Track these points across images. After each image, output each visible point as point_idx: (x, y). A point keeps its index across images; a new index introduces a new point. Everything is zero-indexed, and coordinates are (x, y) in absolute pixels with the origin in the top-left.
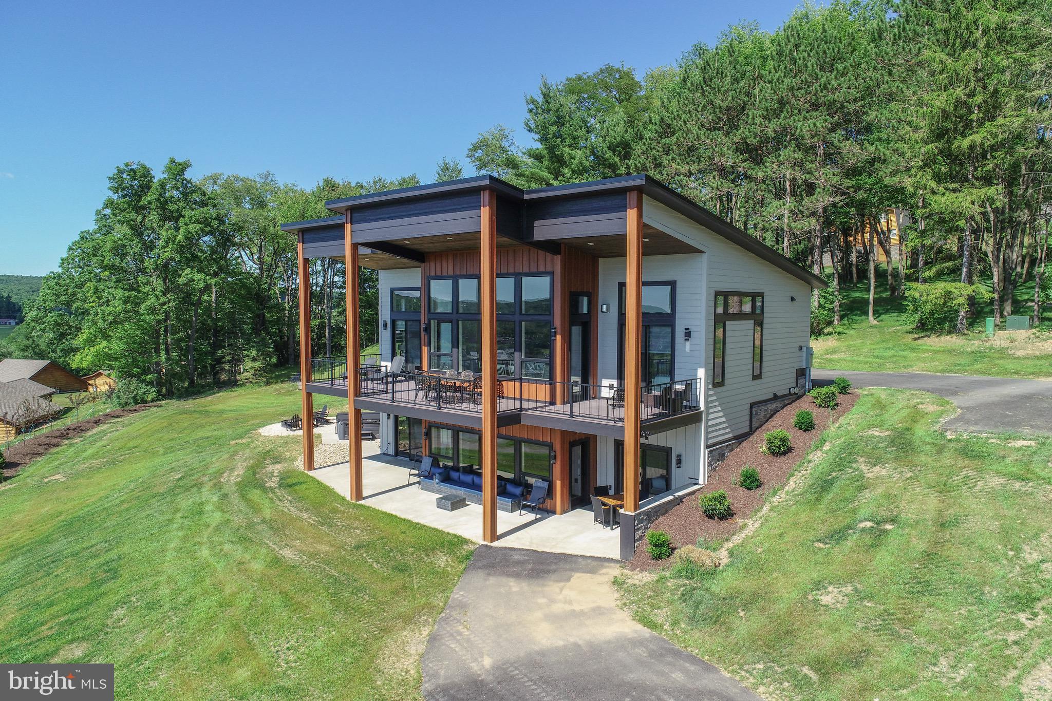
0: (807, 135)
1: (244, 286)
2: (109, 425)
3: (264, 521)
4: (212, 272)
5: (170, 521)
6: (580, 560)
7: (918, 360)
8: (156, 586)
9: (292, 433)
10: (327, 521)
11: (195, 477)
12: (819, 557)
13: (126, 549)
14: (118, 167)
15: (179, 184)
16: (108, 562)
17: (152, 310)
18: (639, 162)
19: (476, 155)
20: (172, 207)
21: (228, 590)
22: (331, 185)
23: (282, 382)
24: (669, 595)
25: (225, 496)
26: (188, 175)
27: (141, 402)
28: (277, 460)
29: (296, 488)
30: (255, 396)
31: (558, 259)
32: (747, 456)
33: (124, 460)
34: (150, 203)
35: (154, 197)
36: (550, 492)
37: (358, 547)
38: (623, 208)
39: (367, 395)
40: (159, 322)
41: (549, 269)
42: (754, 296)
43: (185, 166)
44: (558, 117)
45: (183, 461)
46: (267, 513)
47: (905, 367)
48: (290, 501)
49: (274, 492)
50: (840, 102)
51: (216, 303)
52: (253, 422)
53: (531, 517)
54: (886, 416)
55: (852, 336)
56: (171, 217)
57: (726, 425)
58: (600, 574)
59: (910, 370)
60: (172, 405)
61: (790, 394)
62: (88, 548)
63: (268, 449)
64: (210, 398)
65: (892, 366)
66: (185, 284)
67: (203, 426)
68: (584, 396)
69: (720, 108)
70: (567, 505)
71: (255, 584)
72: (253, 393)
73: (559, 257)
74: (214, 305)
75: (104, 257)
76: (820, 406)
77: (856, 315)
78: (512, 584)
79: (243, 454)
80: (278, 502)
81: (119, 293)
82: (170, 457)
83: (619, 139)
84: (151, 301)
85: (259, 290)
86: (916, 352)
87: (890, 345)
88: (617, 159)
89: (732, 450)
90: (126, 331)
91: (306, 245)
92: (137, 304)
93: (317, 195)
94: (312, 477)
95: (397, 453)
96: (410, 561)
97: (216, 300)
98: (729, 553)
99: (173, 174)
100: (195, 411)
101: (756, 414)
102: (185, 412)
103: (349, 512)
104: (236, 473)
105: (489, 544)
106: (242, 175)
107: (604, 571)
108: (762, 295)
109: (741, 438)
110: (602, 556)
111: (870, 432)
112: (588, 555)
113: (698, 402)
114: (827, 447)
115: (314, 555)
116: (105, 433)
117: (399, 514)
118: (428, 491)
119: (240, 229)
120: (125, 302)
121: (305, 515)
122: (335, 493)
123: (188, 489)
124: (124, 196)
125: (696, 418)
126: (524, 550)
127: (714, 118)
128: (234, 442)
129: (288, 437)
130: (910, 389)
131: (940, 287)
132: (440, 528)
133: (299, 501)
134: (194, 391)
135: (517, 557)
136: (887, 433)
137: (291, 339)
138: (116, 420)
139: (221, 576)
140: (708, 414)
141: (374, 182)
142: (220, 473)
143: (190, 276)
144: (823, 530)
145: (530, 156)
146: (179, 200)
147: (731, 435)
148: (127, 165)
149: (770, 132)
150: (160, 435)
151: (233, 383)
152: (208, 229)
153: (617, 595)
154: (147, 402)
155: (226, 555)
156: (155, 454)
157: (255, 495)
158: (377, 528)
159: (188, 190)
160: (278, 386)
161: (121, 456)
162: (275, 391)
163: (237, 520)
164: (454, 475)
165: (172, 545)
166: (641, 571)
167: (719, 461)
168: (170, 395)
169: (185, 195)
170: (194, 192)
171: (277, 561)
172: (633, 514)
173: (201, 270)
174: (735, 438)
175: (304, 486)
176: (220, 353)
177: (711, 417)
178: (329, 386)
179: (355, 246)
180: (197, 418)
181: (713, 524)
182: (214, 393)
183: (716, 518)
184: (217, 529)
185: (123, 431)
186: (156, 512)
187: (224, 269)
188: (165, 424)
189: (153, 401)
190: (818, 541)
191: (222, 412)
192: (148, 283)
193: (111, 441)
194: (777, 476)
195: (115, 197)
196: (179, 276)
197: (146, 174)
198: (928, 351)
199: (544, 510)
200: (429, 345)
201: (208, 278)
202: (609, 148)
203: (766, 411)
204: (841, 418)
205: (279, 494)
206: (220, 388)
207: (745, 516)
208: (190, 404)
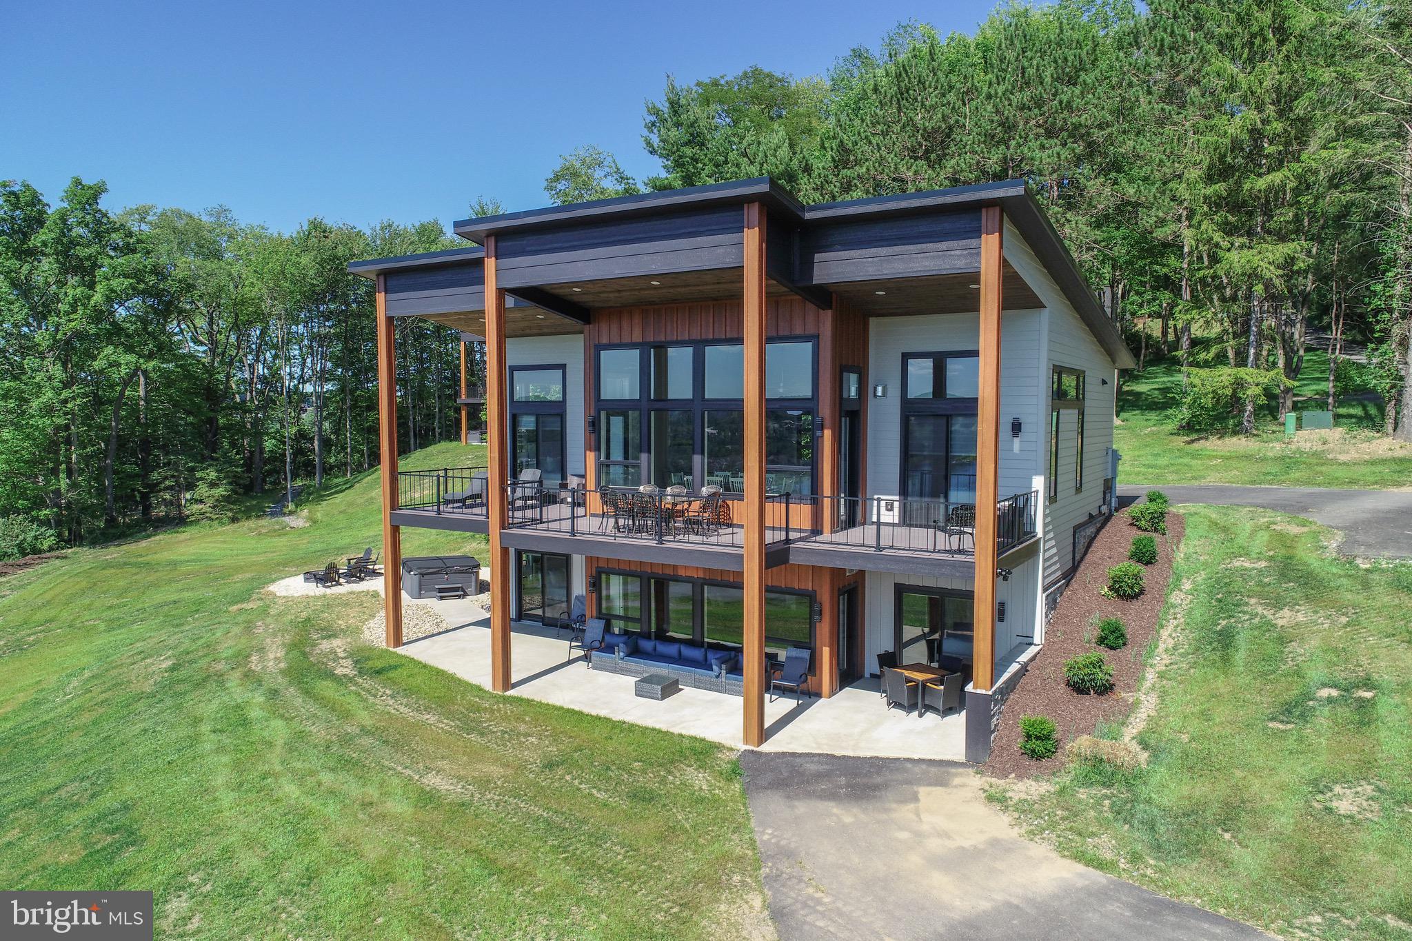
0: (1047, 170)
1: (188, 375)
3: (365, 731)
4: (147, 353)
5: (194, 740)
6: (909, 765)
7: (1207, 468)
8: (228, 853)
9: (328, 591)
10: (470, 725)
11: (202, 663)
12: (1291, 743)
13: (130, 790)
15: (89, 219)
16: (106, 815)
17: (48, 411)
19: (559, 187)
20: (81, 252)
21: (373, 852)
22: (320, 229)
23: (258, 517)
24: (1092, 813)
25: (274, 693)
26: (104, 204)
27: (32, 551)
28: (330, 633)
29: (391, 674)
30: (220, 538)
31: (827, 317)
32: (1084, 600)
33: (37, 641)
34: (44, 244)
35: (51, 235)
36: (813, 666)
37: (550, 766)
38: (976, 233)
39: (522, 525)
40: (57, 429)
41: (811, 330)
42: (1079, 374)
43: (97, 192)
44: (692, 135)
45: (156, 640)
46: (365, 718)
47: (1194, 478)
48: (393, 697)
49: (356, 684)
51: (146, 401)
52: (240, 576)
53: (789, 703)
54: (1242, 542)
56: (80, 267)
57: (1057, 558)
58: (956, 787)
59: (1203, 482)
60: (85, 557)
61: (1101, 514)
62: (50, 793)
63: (304, 615)
64: (144, 543)
65: (1175, 477)
66: (102, 371)
67: (155, 585)
68: (851, 522)
70: (836, 684)
71: (414, 839)
72: (213, 534)
73: (829, 312)
74: (142, 403)
76: (1146, 530)
78: (835, 810)
79: (267, 626)
80: (371, 699)
82: (121, 635)
83: (781, 168)
84: (46, 396)
85: (211, 383)
86: (1201, 459)
87: (1158, 450)
89: (1062, 594)
91: (390, 296)
92: (24, 401)
93: (303, 244)
94: (406, 656)
95: (520, 615)
96: (649, 781)
97: (146, 396)
98: (1140, 743)
99: (79, 202)
100: (125, 564)
101: (1078, 542)
102: (108, 565)
103: (500, 709)
104: (272, 655)
105: (755, 749)
107: (957, 781)
108: (1083, 374)
109: (1069, 574)
110: (937, 758)
111: (1237, 564)
112: (916, 757)
113: (1036, 525)
114: (1187, 586)
115: (484, 783)
117: (586, 710)
118: (606, 670)
119: (190, 287)
121: (431, 718)
122: (459, 680)
123: (201, 684)
125: (1033, 551)
126: (814, 755)
128: (235, 607)
129: (324, 596)
131: (1224, 376)
132: (663, 727)
133: (407, 696)
134: (112, 534)
135: (812, 767)
136: (1263, 564)
137: (257, 455)
139: (344, 830)
140: (1045, 542)
141: (382, 228)
142: (244, 656)
143: (113, 358)
144: (1267, 702)
146: (90, 241)
147: (1059, 573)
150: (87, 601)
151: (178, 521)
152: (142, 286)
153: (1006, 819)
154: (42, 552)
155: (332, 792)
156: (90, 631)
157: (326, 688)
158: (562, 733)
159: (101, 229)
160: (252, 523)
161: (29, 635)
162: (250, 529)
163: (318, 732)
164: (647, 645)
165: (220, 781)
166: (1020, 778)
167: (1052, 609)
168: (77, 540)
169: (99, 235)
170: (115, 230)
171: (427, 798)
172: (990, 693)
173: (129, 349)
174: (1064, 576)
175: (403, 672)
176: (155, 476)
177: (1047, 545)
178: (434, 514)
179: (501, 293)
180: (136, 574)
181: (1090, 700)
182: (149, 536)
183: (1092, 693)
184: (290, 748)
185: (14, 596)
186: (157, 724)
187: (164, 349)
188: (86, 584)
189: (51, 549)
190: (1274, 719)
191: (174, 564)
194: (1142, 628)
196: (94, 358)
197: (35, 200)
198: (1216, 457)
200: (598, 449)
201: (141, 361)
203: (1085, 538)
204: (1182, 546)
205: (366, 686)
206: (156, 528)
207: (1129, 688)
208: (113, 553)
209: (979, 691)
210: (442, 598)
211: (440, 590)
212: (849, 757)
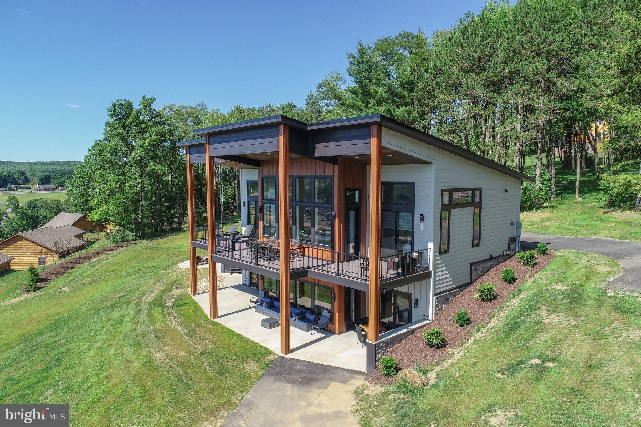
0: (531, 74)
2: (104, 255)
3: (154, 331)
5: (103, 327)
6: (339, 371)
7: (605, 228)
8: (76, 375)
10: (191, 333)
11: (129, 296)
12: (496, 385)
13: (73, 345)
14: (113, 102)
15: (148, 112)
16: (60, 354)
17: (133, 187)
18: (419, 94)
19: (321, 90)
20: (143, 126)
21: (113, 382)
22: (239, 110)
24: (388, 406)
25: (139, 311)
26: (153, 106)
27: (126, 241)
28: (179, 286)
29: (182, 307)
31: (336, 167)
32: (465, 300)
33: (104, 279)
34: (130, 123)
35: (133, 120)
36: (332, 320)
37: (202, 354)
38: (368, 136)
40: (136, 194)
41: (331, 173)
42: (474, 190)
43: (152, 101)
44: (368, 66)
45: (131, 283)
46: (158, 325)
47: (594, 234)
48: (175, 317)
49: (168, 310)
50: (555, 51)
52: (179, 258)
53: (318, 335)
54: (569, 274)
55: (562, 209)
56: (143, 131)
57: (450, 279)
58: (349, 384)
59: (597, 237)
60: (143, 243)
61: (503, 255)
62: (55, 342)
63: (177, 278)
64: (165, 239)
65: (585, 232)
66: (151, 171)
67: (153, 258)
69: (473, 57)
71: (130, 378)
74: (170, 183)
75: (105, 156)
76: (523, 264)
77: (567, 193)
78: (288, 388)
79: (162, 281)
80: (167, 317)
81: (113, 177)
82: (126, 279)
83: (406, 79)
84: (132, 181)
85: (197, 174)
86: (605, 223)
87: (587, 216)
88: (405, 93)
89: (455, 296)
90: (118, 199)
91: (191, 155)
92: (124, 183)
93: (231, 116)
94: (193, 300)
95: (251, 284)
96: (230, 366)
97: (171, 180)
98: (437, 375)
99: (144, 106)
100: (154, 248)
101: (476, 270)
102: (149, 248)
103: (206, 327)
104: (152, 295)
105: (284, 356)
106: (186, 105)
107: (352, 381)
108: (480, 190)
109: (461, 287)
110: (355, 369)
111: (555, 286)
112: (346, 368)
113: (428, 264)
114: (523, 296)
115: (173, 359)
116: (100, 260)
117: (236, 331)
120: (116, 182)
121: (180, 328)
122: (203, 312)
123: (122, 305)
124: (116, 120)
125: (427, 276)
126: (305, 361)
127: (470, 64)
128: (162, 272)
130: (592, 252)
131: (623, 178)
132: (258, 341)
133: (180, 317)
134: (158, 234)
135: (299, 367)
136: (566, 288)
138: (110, 252)
139: (113, 371)
140: (435, 273)
142: (143, 294)
143: (153, 167)
144: (505, 362)
145: (350, 91)
146: (148, 121)
147: (454, 286)
148: (118, 101)
149: (507, 73)
150: (129, 264)
151: (179, 230)
152: (163, 139)
153: (354, 402)
154: (129, 241)
155: (122, 355)
157: (157, 312)
158: (219, 340)
159: (154, 116)
161: (103, 276)
163: (139, 329)
164: (276, 303)
165: (97, 345)
166: (375, 384)
167: (444, 303)
168: (143, 237)
169: (152, 118)
170: (157, 116)
171: (150, 361)
172: (374, 343)
173: (160, 163)
174: (458, 287)
175: (186, 307)
176: (172, 212)
177: (438, 274)
178: (204, 244)
179: (212, 158)
181: (431, 352)
182: (168, 236)
183: (434, 347)
184: (125, 335)
185: (111, 259)
186: (99, 320)
188: (135, 256)
189: (133, 240)
190: (499, 372)
191: (168, 249)
192: (130, 171)
193: (102, 266)
194: (483, 317)
195: (112, 120)
196: (147, 167)
197: (129, 106)
198: (613, 222)
199: (328, 331)
200: (263, 220)
201: (163, 168)
202: (401, 85)
203: (483, 268)
204: (537, 274)
205: (170, 311)
206: (173, 232)
207: (454, 346)
208: (153, 243)
209: (371, 342)
210: (232, 273)
211: (232, 270)
212: (319, 364)
